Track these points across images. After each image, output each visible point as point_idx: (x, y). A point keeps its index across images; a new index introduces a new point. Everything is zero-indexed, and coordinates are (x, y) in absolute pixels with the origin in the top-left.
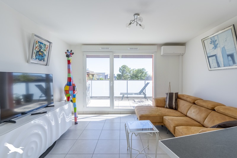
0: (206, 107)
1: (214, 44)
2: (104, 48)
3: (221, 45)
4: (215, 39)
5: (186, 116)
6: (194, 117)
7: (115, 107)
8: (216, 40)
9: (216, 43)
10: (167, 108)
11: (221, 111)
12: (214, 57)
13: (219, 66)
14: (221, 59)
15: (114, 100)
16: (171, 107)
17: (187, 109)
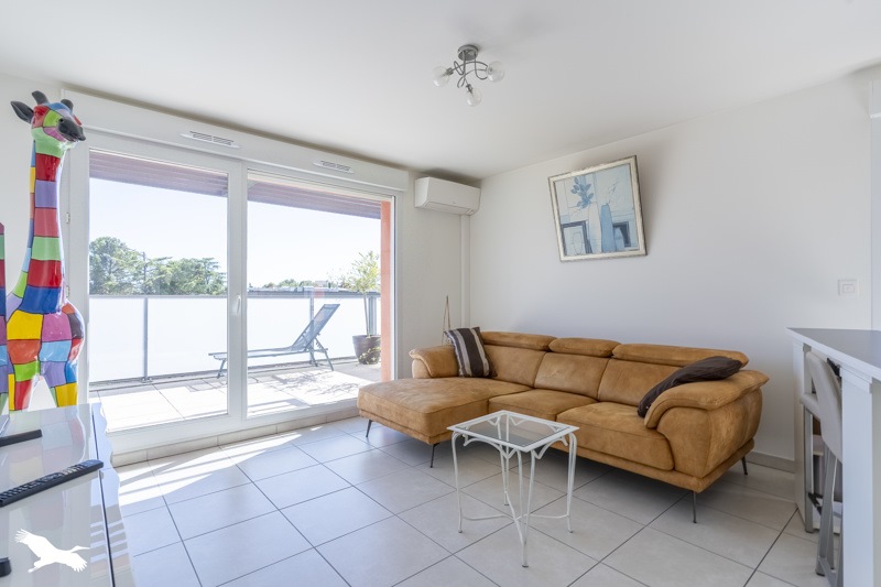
0: (589, 352)
1: (583, 195)
2: (208, 137)
3: (600, 199)
4: (588, 183)
5: (533, 388)
6: (567, 385)
7: (249, 410)
8: (589, 186)
9: (589, 192)
10: (466, 376)
11: (633, 354)
12: (580, 228)
13: (589, 250)
14: (596, 234)
15: (249, 380)
16: (478, 373)
17: (533, 367)
